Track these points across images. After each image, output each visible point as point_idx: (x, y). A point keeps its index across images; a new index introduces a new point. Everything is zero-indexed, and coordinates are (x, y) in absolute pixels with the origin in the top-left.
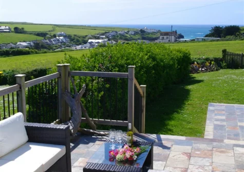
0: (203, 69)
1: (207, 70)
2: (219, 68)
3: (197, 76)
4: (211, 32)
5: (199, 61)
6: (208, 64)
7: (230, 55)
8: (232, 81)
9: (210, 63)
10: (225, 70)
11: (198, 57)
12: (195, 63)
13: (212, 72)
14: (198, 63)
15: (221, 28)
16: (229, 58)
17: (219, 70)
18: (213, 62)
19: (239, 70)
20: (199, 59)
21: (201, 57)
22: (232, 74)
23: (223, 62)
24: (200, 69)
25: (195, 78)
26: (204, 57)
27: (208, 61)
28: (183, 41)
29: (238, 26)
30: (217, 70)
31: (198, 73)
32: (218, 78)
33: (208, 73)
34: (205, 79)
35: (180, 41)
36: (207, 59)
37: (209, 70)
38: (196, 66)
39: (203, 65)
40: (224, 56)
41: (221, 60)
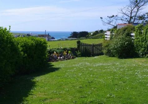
0: (61, 58)
1: (64, 58)
2: (75, 56)
3: (55, 64)
4: (71, 35)
5: (58, 51)
6: (65, 53)
7: (84, 45)
8: (87, 68)
9: (68, 53)
10: (80, 58)
11: (57, 48)
12: (55, 52)
13: (69, 60)
14: (57, 53)
15: (77, 33)
16: (82, 48)
17: (75, 58)
18: (69, 52)
19: (91, 58)
20: (58, 49)
21: (59, 48)
22: (85, 61)
23: (77, 52)
24: (59, 58)
25: (53, 65)
26: (62, 47)
27: (65, 51)
28: (53, 40)
29: (87, 32)
30: (73, 58)
31: (57, 61)
32: (74, 65)
33: (66, 61)
34: (61, 67)
35: (51, 40)
36: (65, 49)
37: (66, 58)
38: (55, 55)
39: (61, 54)
40: (79, 46)
41: (77, 50)
